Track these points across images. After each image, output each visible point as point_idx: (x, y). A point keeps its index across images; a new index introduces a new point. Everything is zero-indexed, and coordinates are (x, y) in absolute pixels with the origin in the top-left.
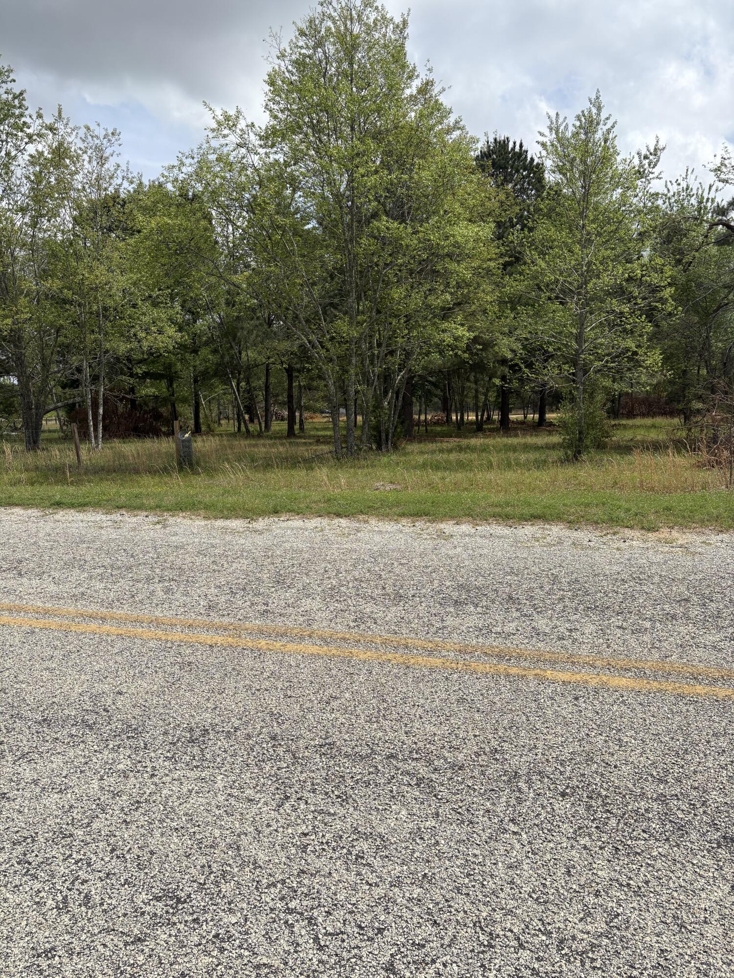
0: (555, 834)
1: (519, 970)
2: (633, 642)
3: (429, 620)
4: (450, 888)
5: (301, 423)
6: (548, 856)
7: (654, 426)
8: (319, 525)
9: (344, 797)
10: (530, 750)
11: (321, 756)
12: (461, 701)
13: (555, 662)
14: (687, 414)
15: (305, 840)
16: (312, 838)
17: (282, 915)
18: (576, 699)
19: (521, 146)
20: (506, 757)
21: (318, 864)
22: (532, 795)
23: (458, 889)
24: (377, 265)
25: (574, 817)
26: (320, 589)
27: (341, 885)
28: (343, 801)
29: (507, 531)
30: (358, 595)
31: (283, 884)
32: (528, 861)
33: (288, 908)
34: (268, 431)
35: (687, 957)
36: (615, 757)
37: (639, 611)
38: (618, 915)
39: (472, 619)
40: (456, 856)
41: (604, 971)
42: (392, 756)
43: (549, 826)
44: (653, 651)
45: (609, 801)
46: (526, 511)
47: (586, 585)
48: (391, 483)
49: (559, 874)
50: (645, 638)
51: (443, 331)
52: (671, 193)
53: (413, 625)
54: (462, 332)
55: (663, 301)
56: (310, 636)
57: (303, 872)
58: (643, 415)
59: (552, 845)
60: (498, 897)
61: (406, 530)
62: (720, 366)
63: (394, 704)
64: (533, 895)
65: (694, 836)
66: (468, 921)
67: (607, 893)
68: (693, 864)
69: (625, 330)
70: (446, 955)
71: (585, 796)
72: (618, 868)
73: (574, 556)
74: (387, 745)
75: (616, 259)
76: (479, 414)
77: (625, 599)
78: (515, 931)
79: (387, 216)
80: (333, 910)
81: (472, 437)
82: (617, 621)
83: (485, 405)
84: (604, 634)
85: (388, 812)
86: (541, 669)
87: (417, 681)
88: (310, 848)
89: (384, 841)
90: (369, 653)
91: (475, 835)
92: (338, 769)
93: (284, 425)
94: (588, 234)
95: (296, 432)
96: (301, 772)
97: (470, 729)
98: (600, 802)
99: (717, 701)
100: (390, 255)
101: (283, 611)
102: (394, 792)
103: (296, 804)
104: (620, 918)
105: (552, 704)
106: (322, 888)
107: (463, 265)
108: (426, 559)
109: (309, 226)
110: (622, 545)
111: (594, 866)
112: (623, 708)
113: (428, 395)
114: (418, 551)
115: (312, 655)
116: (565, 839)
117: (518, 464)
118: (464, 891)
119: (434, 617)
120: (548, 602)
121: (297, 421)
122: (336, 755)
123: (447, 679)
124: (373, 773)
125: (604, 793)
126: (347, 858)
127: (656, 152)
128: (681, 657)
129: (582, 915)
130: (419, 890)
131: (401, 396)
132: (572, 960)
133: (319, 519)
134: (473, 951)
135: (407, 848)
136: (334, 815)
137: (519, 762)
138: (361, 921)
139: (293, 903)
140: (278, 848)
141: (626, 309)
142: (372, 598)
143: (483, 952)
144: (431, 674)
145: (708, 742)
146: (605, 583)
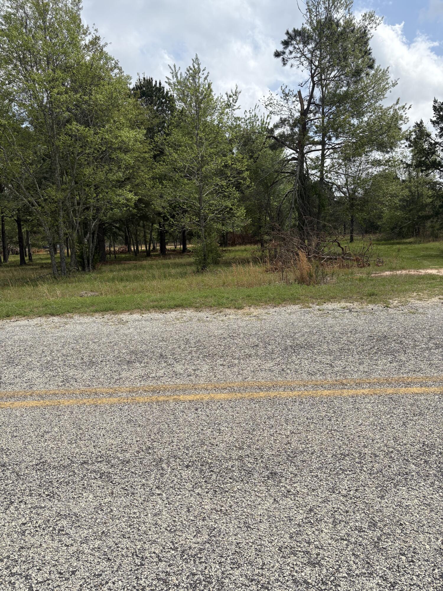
0: (182, 490)
1: (159, 575)
2: (228, 373)
3: (111, 375)
4: (118, 536)
5: (30, 255)
6: (178, 504)
7: (245, 250)
8: (39, 322)
9: (52, 495)
10: (169, 444)
11: (36, 471)
12: (129, 421)
13: (186, 390)
14: (262, 242)
15: (23, 528)
16: (29, 525)
17: (7, 579)
18: (197, 410)
19: (160, 84)
20: (155, 450)
21: (33, 540)
22: (169, 470)
23: (123, 535)
24: (73, 153)
25: (193, 478)
26: (39, 364)
27: (48, 551)
28: (51, 497)
29: (161, 316)
30: (65, 365)
31: (8, 559)
32: (166, 509)
33: (11, 573)
34: (6, 262)
35: (250, 544)
36: (217, 440)
37: (232, 354)
38: (215, 528)
39: (138, 370)
40: (123, 516)
41: (206, 563)
42: (85, 462)
43: (178, 486)
44: (239, 376)
45: (212, 465)
46: (172, 303)
47: (205, 343)
48: (92, 291)
49: (183, 513)
50: (235, 370)
51: (119, 195)
52: (247, 118)
53: (100, 380)
54: (130, 195)
55: (244, 179)
56: (31, 395)
57: (22, 548)
58: (240, 244)
59: (180, 497)
60: (147, 535)
61: (98, 320)
62: (276, 215)
63: (87, 430)
64: (169, 529)
65: (256, 475)
66: (128, 553)
67: (209, 517)
68: (255, 491)
69: (225, 196)
70: (114, 577)
71: (199, 465)
72: (215, 502)
73: (198, 327)
74: (81, 456)
75: (217, 154)
76: (148, 246)
77: (225, 348)
78: (157, 552)
79: (77, 122)
80: (43, 567)
81: (143, 260)
82: (220, 362)
83: (151, 240)
84: (213, 370)
85: (81, 498)
86: (177, 395)
87: (102, 413)
88: (27, 532)
89: (77, 517)
90: (71, 401)
91: (135, 501)
92: (48, 477)
93: (18, 258)
94: (201, 138)
95: (27, 262)
96: (23, 484)
97: (134, 438)
98: (207, 467)
99: (270, 399)
100: (81, 147)
101: (12, 381)
102: (85, 485)
103: (18, 506)
104: (216, 530)
105: (183, 415)
106: (35, 555)
107: (129, 155)
108: (110, 338)
109: (24, 126)
110: (224, 318)
111: (203, 503)
112: (222, 411)
113: (115, 235)
114: (106, 333)
115: (32, 407)
116: (187, 492)
117: (170, 275)
118: (127, 536)
119: (114, 373)
120: (183, 355)
121: (27, 254)
122: (47, 469)
123: (121, 409)
124: (71, 476)
125: (210, 461)
126: (53, 533)
127: (236, 94)
128: (253, 378)
129: (195, 534)
130: (99, 542)
131: (96, 236)
132: (189, 561)
133: (39, 318)
134: (131, 570)
135: (92, 518)
136: (44, 508)
137: (162, 452)
138: (61, 570)
139: (15, 569)
140: (4, 536)
141: (224, 183)
142: (74, 366)
143: (137, 570)
144: (111, 408)
145: (265, 423)
146: (214, 341)
